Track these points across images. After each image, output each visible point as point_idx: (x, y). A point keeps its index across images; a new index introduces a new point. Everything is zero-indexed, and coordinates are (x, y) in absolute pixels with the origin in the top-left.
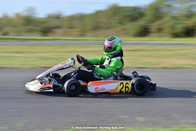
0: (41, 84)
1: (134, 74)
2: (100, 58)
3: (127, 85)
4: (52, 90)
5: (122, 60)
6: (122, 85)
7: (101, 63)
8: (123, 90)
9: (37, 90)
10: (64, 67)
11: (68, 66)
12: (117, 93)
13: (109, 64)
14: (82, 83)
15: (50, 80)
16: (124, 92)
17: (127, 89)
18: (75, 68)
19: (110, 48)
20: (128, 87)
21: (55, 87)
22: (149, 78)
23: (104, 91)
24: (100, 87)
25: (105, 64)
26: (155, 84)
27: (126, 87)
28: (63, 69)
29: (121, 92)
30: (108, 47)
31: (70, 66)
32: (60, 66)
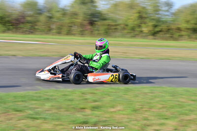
0: (51, 74)
4: (61, 79)
6: (112, 76)
8: (113, 80)
9: (48, 79)
10: (67, 61)
11: (70, 61)
19: (101, 46)
20: (117, 78)
21: (63, 76)
24: (97, 77)
27: (115, 78)
28: (66, 63)
31: (71, 61)
32: (63, 61)
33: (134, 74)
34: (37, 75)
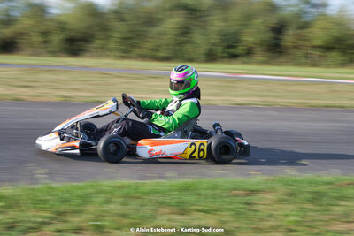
0: (62, 139)
1: (216, 128)
3: (202, 147)
6: (193, 146)
9: (53, 150)
10: (101, 114)
11: (107, 111)
12: (186, 159)
13: (178, 109)
14: (128, 141)
17: (202, 153)
18: (118, 115)
20: (203, 150)
21: (83, 146)
22: (239, 135)
23: (164, 156)
26: (248, 146)
27: (200, 151)
28: (98, 116)
29: (192, 157)
30: (178, 82)
31: (110, 113)
32: (94, 111)
33: (246, 143)
34: (38, 142)
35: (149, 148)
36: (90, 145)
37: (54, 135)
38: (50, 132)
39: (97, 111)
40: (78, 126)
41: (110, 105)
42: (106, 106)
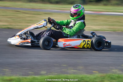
0: (21, 39)
1: (93, 34)
2: (66, 21)
3: (88, 42)
4: (30, 44)
5: (84, 22)
6: (84, 42)
7: (67, 25)
8: (86, 46)
9: (17, 44)
10: (39, 27)
11: (42, 26)
12: (81, 48)
13: (74, 26)
15: (27, 37)
16: (86, 47)
17: (88, 45)
18: (47, 28)
20: (89, 44)
22: (104, 38)
23: (71, 46)
25: (70, 25)
26: (110, 43)
27: (87, 44)
29: (83, 48)
30: (74, 13)
31: (44, 26)
33: (109, 41)
34: (8, 40)
35: (64, 42)
36: (35, 42)
37: (17, 37)
38: (14, 36)
39: (37, 25)
40: (28, 33)
41: (43, 23)
42: (41, 23)
